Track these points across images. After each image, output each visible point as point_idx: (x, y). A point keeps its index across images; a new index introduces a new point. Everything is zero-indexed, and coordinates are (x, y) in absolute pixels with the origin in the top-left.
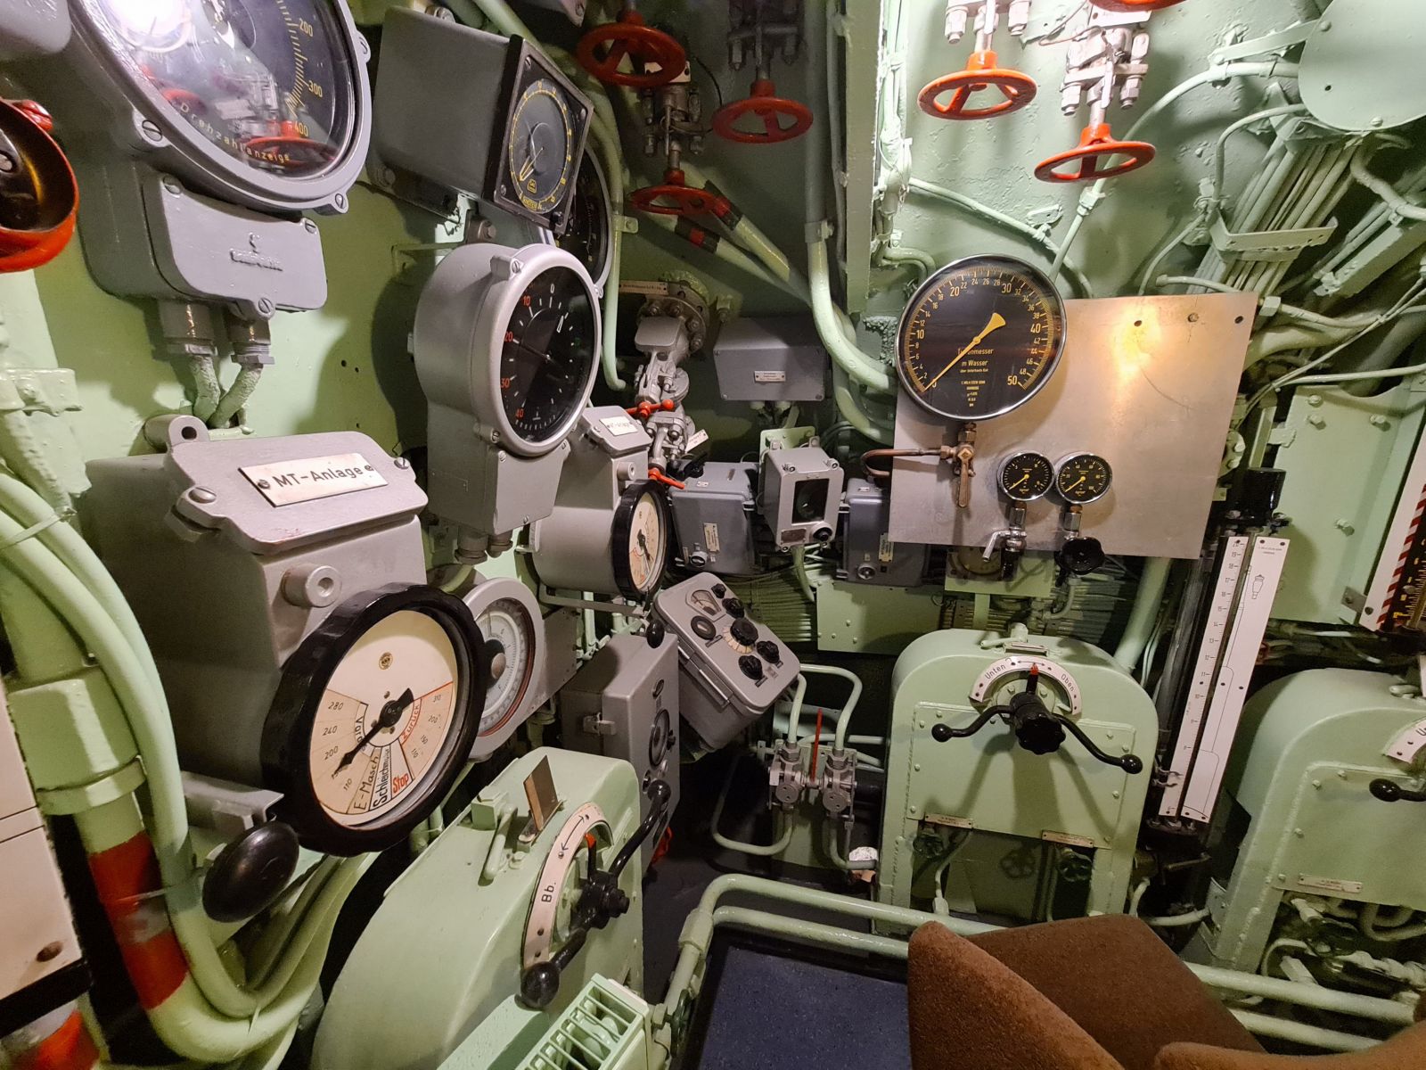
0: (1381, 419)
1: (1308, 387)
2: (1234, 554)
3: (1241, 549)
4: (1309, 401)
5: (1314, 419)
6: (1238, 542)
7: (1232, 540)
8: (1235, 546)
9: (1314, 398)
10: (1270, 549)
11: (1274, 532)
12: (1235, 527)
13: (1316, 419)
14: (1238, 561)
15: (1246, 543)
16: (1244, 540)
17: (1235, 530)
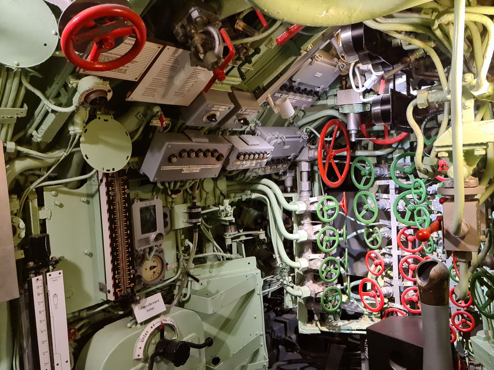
0: (84, 199)
1: (49, 187)
2: (38, 287)
3: (40, 283)
4: (52, 194)
5: (57, 203)
6: (38, 279)
7: (34, 280)
8: (37, 282)
9: (53, 193)
10: (55, 278)
11: (54, 268)
12: (33, 272)
13: (58, 203)
14: (41, 290)
15: (42, 279)
16: (41, 277)
17: (34, 274)
